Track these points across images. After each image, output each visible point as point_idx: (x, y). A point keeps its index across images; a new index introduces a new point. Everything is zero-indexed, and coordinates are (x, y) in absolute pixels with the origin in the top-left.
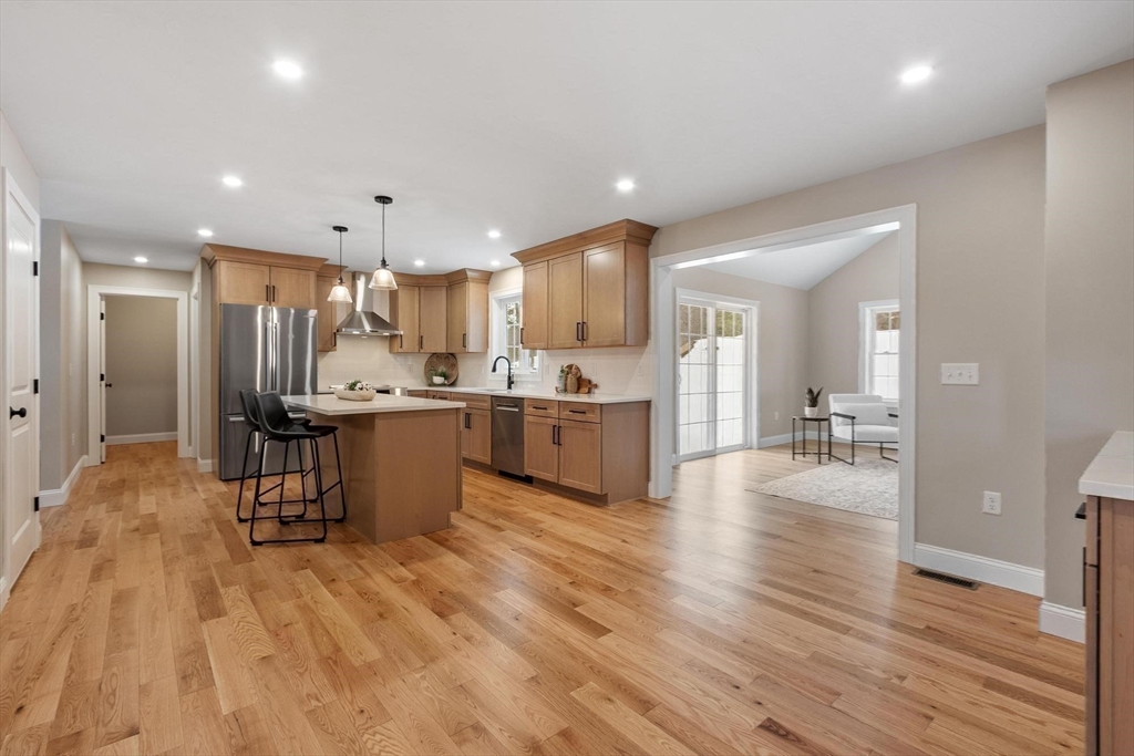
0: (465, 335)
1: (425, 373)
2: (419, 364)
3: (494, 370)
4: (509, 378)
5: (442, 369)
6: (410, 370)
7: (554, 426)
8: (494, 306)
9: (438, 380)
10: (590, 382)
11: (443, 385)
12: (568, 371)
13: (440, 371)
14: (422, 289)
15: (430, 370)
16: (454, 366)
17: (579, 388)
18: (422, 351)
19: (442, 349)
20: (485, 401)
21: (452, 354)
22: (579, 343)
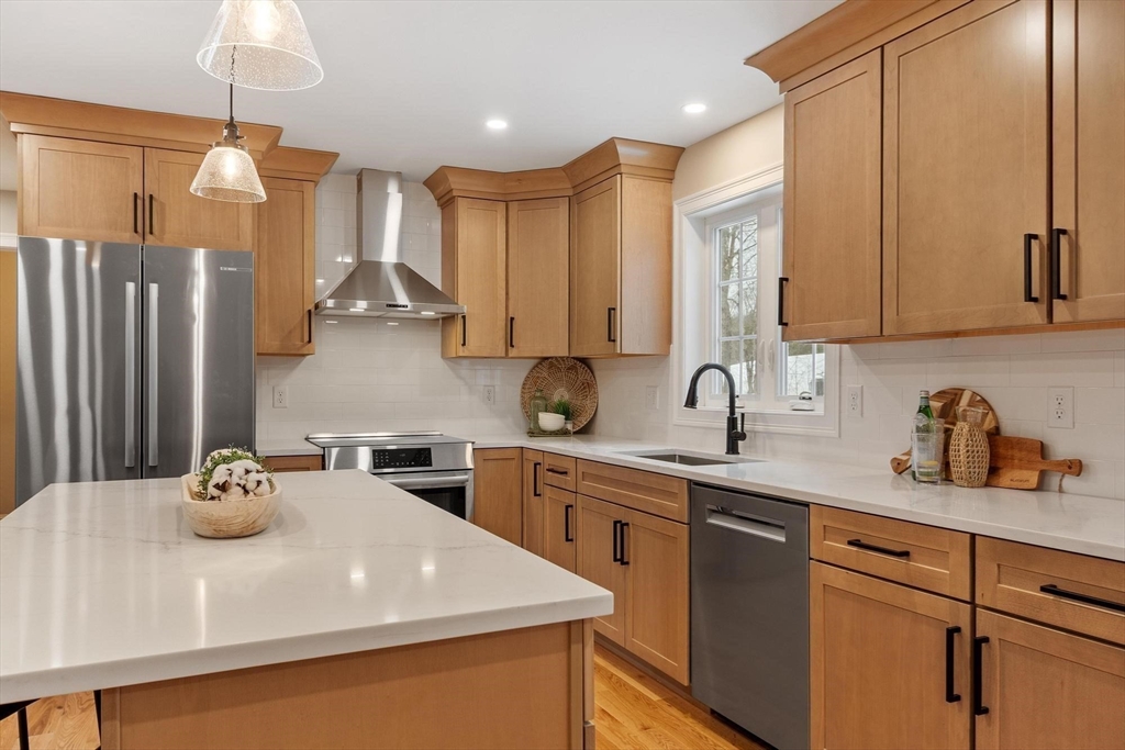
0: (611, 310)
1: (524, 405)
2: (509, 383)
3: (691, 401)
4: (732, 422)
5: (561, 394)
6: (489, 396)
7: (952, 632)
8: (685, 234)
9: (550, 420)
10: (1042, 449)
11: (561, 433)
12: (944, 409)
13: (556, 398)
14: (514, 207)
15: (534, 399)
16: (588, 388)
17: (994, 471)
18: (513, 352)
19: (559, 349)
20: (671, 495)
21: (584, 361)
22: (1035, 314)
